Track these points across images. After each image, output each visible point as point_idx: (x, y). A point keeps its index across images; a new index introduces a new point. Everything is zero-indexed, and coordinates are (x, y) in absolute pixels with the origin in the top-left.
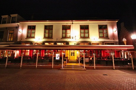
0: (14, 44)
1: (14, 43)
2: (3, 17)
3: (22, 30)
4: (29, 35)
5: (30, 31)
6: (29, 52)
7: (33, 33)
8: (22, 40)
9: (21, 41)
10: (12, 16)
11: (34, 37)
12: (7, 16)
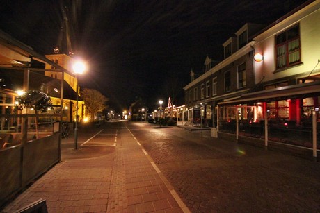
0: (249, 92)
1: (248, 89)
2: (225, 45)
3: (263, 54)
4: (283, 62)
5: (283, 49)
6: (288, 109)
7: (292, 50)
8: (266, 80)
9: (263, 81)
10: (238, 33)
11: (299, 62)
12: (230, 40)
